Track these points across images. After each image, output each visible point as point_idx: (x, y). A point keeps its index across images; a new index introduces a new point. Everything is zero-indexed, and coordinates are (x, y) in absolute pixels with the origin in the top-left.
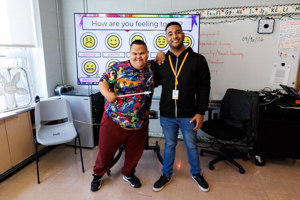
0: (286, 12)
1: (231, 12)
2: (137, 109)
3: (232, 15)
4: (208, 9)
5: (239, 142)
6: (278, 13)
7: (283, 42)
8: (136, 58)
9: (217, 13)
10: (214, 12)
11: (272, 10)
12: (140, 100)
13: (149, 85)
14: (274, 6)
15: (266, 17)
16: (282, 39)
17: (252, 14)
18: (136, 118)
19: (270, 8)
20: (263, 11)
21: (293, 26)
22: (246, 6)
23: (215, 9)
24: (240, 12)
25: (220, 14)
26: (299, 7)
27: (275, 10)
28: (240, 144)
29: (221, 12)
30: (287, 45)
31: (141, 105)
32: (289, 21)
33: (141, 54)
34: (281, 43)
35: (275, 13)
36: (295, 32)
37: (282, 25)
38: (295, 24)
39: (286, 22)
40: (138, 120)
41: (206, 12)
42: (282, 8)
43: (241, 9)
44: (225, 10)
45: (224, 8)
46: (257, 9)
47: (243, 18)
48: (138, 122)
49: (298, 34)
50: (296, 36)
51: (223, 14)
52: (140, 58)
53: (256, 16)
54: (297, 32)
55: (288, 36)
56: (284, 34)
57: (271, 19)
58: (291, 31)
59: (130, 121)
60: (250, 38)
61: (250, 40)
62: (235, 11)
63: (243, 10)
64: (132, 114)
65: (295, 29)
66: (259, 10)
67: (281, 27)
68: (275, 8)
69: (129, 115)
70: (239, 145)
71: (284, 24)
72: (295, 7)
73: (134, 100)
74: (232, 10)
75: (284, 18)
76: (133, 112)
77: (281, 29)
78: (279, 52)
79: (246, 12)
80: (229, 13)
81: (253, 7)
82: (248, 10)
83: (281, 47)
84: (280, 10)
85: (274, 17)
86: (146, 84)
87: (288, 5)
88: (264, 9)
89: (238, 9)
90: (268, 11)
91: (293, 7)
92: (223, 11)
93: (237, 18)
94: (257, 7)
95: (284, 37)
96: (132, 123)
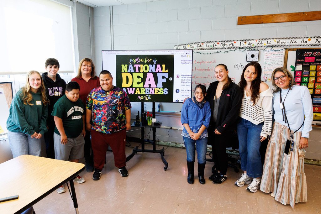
0: (269, 45)
1: (225, 44)
2: (104, 120)
3: (226, 47)
4: (207, 42)
5: (234, 152)
6: (263, 45)
7: (267, 69)
8: (104, 83)
9: (214, 45)
10: (212, 44)
11: (258, 43)
12: (106, 115)
13: (114, 104)
14: (259, 40)
15: (253, 48)
16: (266, 67)
17: (242, 46)
18: (104, 127)
19: (256, 41)
20: (250, 44)
21: (275, 55)
22: (237, 40)
23: (212, 42)
24: (232, 44)
25: (216, 46)
26: (280, 41)
27: (260, 43)
28: (235, 153)
29: (217, 44)
30: (270, 71)
31: (107, 118)
32: (271, 52)
33: (107, 80)
34: (266, 69)
35: (260, 45)
36: (277, 61)
37: (266, 55)
38: (276, 55)
39: (269, 53)
40: (107, 129)
41: (205, 44)
42: (266, 41)
43: (233, 42)
44: (220, 43)
45: (219, 41)
46: (245, 42)
47: (234, 49)
48: (107, 130)
49: (279, 62)
50: (278, 64)
51: (218, 46)
52: (106, 83)
53: (245, 48)
54: (279, 61)
55: (271, 64)
56: (267, 62)
57: (257, 50)
58: (273, 60)
59: (101, 129)
60: (241, 65)
61: (240, 67)
62: (228, 43)
63: (235, 42)
64: (101, 124)
65: (277, 58)
66: (248, 42)
67: (265, 56)
68: (261, 41)
69: (99, 124)
70: (234, 155)
71: (267, 55)
72: (277, 41)
73: (102, 114)
74: (226, 43)
75: (267, 49)
76: (102, 123)
77: (265, 59)
78: (264, 77)
79: (237, 44)
80: (223, 45)
81: (243, 41)
82: (239, 43)
83: (266, 72)
84: (265, 43)
85: (259, 49)
86: (111, 104)
87: (271, 39)
88: (252, 42)
89: (231, 42)
90: (255, 43)
91: (275, 41)
92: (218, 43)
93: (229, 50)
94: (245, 40)
95: (268, 65)
96: (103, 130)
